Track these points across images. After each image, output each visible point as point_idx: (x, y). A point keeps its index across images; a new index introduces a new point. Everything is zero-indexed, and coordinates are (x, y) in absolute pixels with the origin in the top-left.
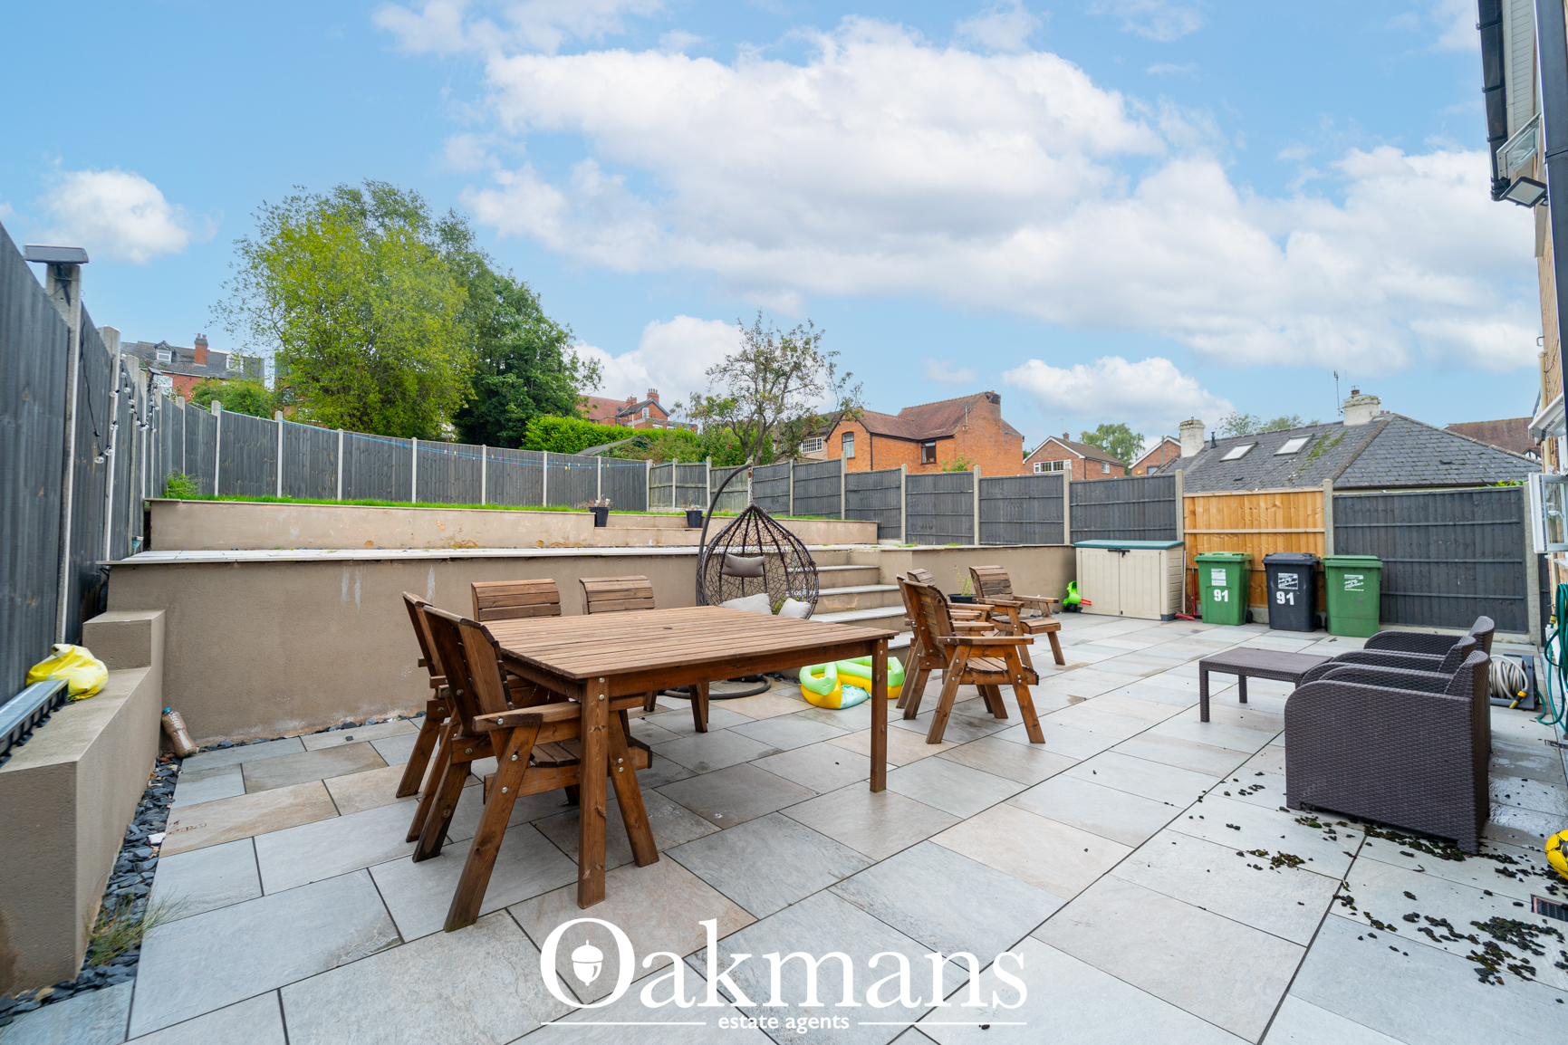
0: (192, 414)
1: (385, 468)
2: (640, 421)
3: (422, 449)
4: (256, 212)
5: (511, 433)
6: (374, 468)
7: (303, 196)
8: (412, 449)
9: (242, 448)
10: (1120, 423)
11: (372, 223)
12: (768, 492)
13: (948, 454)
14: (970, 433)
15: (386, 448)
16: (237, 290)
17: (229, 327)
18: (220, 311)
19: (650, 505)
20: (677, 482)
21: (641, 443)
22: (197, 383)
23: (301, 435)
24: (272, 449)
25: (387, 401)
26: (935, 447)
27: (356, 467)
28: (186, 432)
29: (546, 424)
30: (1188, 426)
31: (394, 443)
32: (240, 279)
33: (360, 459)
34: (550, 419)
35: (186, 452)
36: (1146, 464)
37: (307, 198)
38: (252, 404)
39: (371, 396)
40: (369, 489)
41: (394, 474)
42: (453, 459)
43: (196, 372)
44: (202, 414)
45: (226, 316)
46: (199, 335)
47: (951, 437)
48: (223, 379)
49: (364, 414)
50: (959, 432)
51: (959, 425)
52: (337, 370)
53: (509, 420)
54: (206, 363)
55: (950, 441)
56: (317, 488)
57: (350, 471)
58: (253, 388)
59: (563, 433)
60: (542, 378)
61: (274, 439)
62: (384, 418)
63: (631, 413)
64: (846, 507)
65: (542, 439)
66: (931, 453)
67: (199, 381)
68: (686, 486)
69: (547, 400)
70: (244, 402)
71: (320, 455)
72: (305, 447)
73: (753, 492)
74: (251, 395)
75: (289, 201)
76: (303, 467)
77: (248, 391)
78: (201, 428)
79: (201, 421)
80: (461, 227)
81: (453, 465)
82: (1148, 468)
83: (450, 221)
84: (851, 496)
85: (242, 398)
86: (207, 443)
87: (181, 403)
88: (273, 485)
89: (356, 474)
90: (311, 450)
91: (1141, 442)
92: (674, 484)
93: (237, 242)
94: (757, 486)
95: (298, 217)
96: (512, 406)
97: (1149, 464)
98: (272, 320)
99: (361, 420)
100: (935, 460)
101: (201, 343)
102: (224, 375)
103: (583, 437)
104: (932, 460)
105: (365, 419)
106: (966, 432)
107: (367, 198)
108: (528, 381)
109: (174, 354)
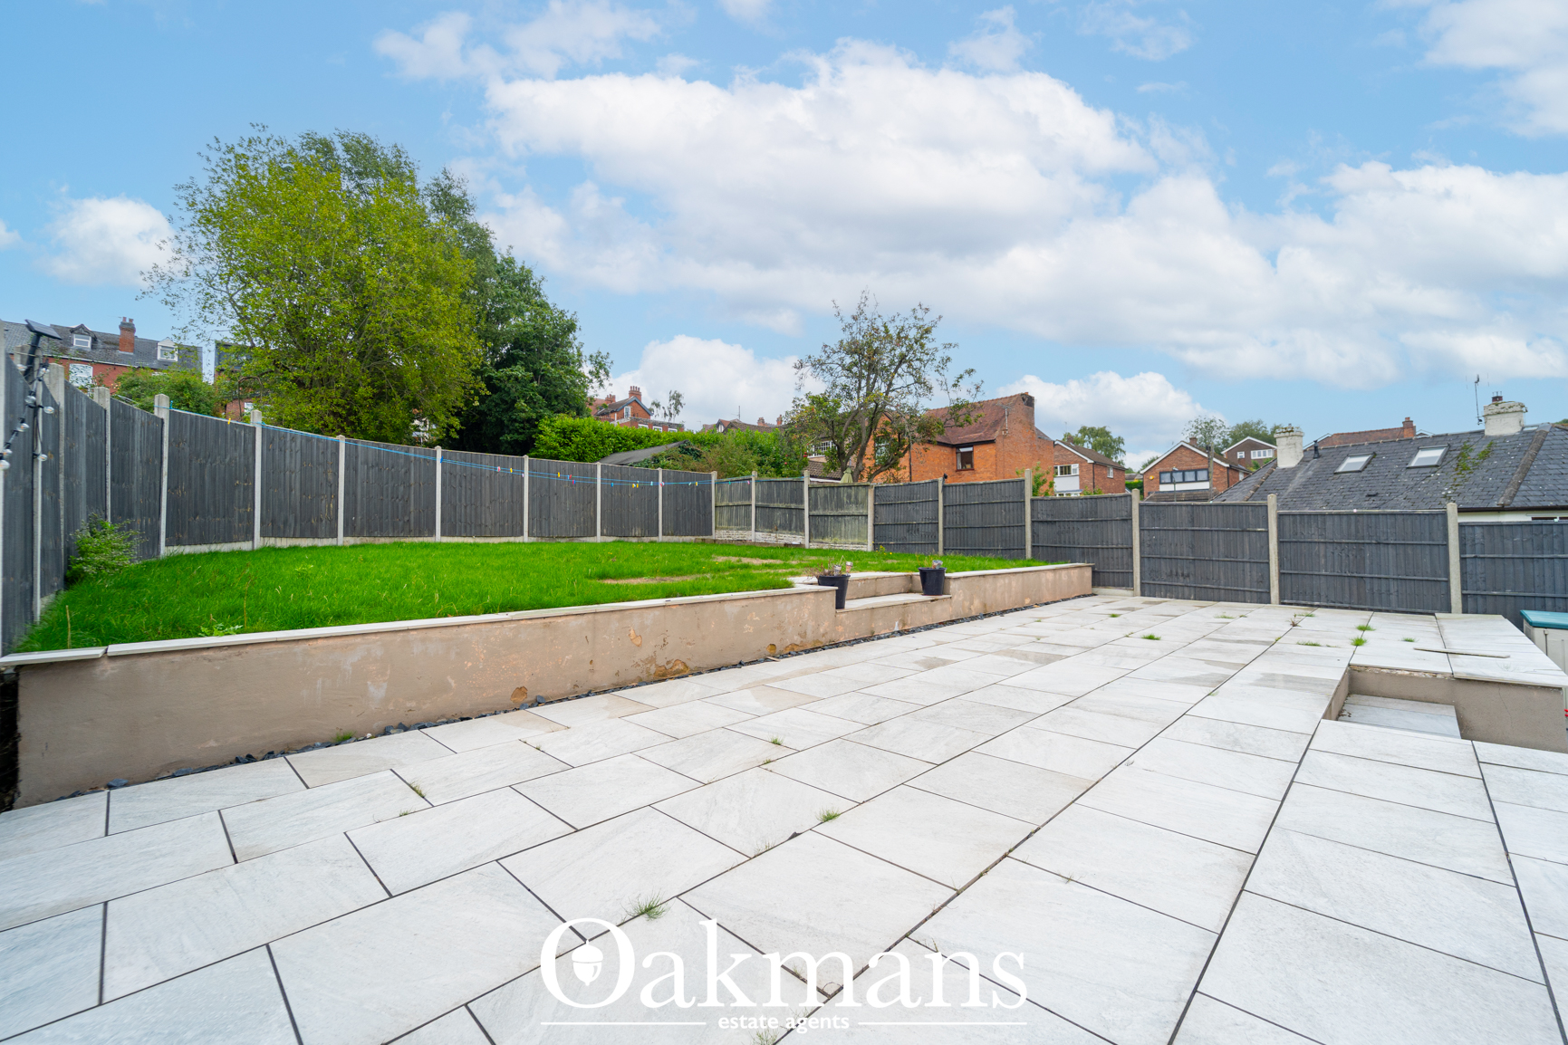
0: (121, 414)
1: (401, 488)
2: (623, 421)
3: (449, 461)
4: (206, 152)
5: (516, 436)
6: (387, 489)
7: (264, 137)
8: (435, 462)
9: (202, 466)
10: (1102, 426)
11: (347, 184)
12: (901, 517)
13: (987, 460)
14: (1009, 437)
15: (402, 461)
16: (179, 251)
17: (169, 299)
18: (156, 279)
19: (716, 528)
20: (757, 500)
21: (687, 450)
22: (120, 374)
23: (288, 445)
24: (247, 466)
25: (381, 396)
26: (971, 452)
27: (362, 488)
28: (113, 445)
29: (565, 426)
30: (1287, 434)
31: (412, 455)
32: (183, 238)
33: (368, 477)
34: (565, 420)
35: (112, 480)
36: (1159, 469)
37: (268, 140)
38: (192, 398)
39: (361, 390)
40: (381, 518)
41: (412, 496)
42: (488, 475)
43: (121, 361)
44: (139, 416)
45: (165, 286)
46: (125, 318)
47: (992, 442)
48: (155, 370)
49: (350, 412)
50: (998, 437)
51: (999, 429)
52: (317, 355)
53: (515, 421)
54: (133, 351)
55: (991, 446)
56: (310, 520)
57: (355, 494)
58: (192, 379)
59: (585, 437)
60: (554, 372)
61: (250, 451)
62: (376, 418)
63: (613, 412)
64: (1033, 541)
65: (560, 444)
66: (967, 459)
67: (124, 371)
68: (772, 505)
69: (556, 397)
70: (182, 395)
71: (315, 472)
72: (293, 462)
73: (875, 518)
74: (190, 387)
75: (245, 144)
76: (291, 490)
77: (187, 382)
78: (137, 437)
79: (138, 425)
80: (456, 192)
81: (487, 482)
82: (1161, 473)
83: (444, 183)
84: (1041, 528)
85: (179, 391)
86: (148, 461)
87: (103, 398)
88: (248, 518)
89: (362, 496)
90: (302, 465)
91: (1121, 445)
92: (753, 503)
93: (181, 187)
94: (882, 510)
95: (257, 165)
96: (521, 404)
97: (1162, 469)
98: (227, 292)
99: (348, 420)
100: (972, 466)
101: (128, 327)
102: (155, 364)
103: (607, 441)
104: (968, 466)
105: (352, 418)
106: (1005, 437)
107: (340, 151)
108: (537, 375)
109: (95, 340)
